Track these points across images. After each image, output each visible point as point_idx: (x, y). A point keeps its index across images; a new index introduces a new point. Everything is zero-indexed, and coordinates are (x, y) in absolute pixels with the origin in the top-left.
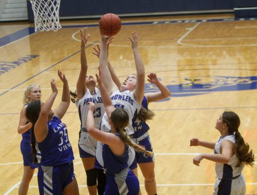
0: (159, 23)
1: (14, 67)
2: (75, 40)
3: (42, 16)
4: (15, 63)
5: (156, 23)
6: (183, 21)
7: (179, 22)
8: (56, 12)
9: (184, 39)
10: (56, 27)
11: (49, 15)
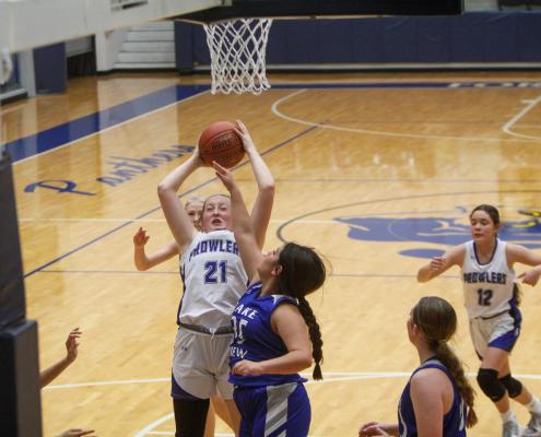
0: (463, 86)
1: (145, 171)
2: (277, 117)
3: (227, 60)
4: (146, 161)
5: (454, 85)
6: (516, 84)
7: (507, 85)
8: (259, 54)
9: (518, 122)
10: (258, 86)
11: (244, 59)
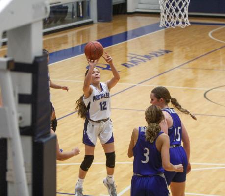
1: (145, 61)
2: (212, 39)
4: (146, 56)
8: (185, 9)
